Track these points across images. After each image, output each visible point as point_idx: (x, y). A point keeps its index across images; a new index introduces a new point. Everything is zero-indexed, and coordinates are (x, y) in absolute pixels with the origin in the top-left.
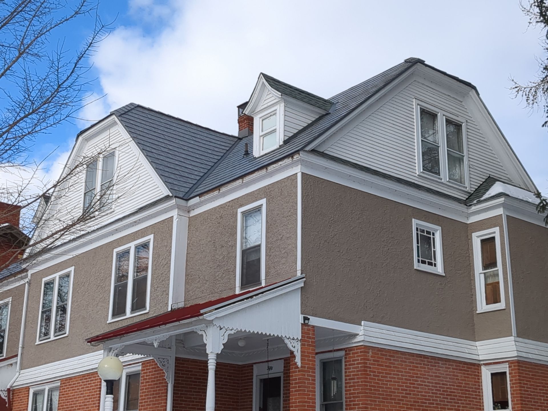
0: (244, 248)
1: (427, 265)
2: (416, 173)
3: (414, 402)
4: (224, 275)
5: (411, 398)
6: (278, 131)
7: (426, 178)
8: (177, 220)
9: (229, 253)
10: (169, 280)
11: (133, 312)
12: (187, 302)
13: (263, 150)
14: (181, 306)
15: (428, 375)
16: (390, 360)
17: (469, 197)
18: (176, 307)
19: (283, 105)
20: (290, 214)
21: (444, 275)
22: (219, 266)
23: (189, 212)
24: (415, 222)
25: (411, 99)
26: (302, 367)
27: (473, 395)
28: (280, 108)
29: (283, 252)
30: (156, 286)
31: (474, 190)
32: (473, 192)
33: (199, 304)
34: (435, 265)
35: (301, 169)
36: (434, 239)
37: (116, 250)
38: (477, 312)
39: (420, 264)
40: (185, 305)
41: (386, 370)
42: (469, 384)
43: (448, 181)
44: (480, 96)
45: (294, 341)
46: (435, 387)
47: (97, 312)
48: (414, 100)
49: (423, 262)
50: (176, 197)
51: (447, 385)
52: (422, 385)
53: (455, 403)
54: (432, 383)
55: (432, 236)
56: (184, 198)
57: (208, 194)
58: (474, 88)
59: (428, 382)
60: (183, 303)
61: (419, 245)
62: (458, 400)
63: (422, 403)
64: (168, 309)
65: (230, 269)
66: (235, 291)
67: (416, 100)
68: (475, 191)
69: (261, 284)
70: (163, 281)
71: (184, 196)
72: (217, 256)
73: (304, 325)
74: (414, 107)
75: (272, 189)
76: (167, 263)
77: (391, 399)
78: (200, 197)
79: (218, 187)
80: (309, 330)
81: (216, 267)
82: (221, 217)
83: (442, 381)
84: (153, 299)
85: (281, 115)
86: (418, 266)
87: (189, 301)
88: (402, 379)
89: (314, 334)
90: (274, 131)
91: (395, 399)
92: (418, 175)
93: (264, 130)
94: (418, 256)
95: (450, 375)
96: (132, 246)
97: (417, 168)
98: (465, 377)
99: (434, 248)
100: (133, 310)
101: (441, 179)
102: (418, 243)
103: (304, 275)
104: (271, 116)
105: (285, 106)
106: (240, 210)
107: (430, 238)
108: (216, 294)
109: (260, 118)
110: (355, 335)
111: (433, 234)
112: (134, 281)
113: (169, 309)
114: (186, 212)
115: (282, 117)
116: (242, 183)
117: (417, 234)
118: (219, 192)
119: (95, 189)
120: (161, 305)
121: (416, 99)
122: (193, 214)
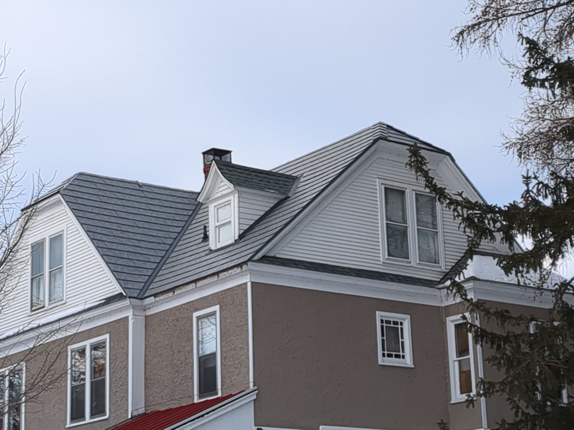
0: (200, 355)
1: (393, 359)
2: (380, 261)
4: (182, 382)
6: (233, 222)
7: (392, 264)
8: (133, 320)
9: (186, 359)
10: (127, 385)
11: (93, 417)
12: (147, 408)
13: (219, 242)
14: (142, 412)
17: (445, 276)
18: (136, 413)
19: (236, 195)
20: (242, 323)
21: (413, 366)
22: (177, 372)
23: (145, 310)
24: (379, 315)
25: (375, 180)
28: (234, 199)
29: (237, 362)
30: (115, 391)
31: (450, 267)
32: (448, 270)
33: (159, 411)
34: (403, 357)
35: (251, 278)
36: (402, 329)
37: (70, 348)
38: (452, 402)
39: (386, 358)
40: (146, 410)
43: (419, 264)
44: (457, 161)
47: (55, 415)
48: (377, 180)
49: (390, 356)
50: (130, 297)
55: (399, 326)
56: (139, 297)
57: (163, 295)
58: (449, 154)
60: (143, 409)
61: (385, 338)
64: (128, 416)
65: (188, 376)
66: (193, 399)
67: (380, 180)
68: (451, 269)
69: (217, 394)
70: (121, 385)
71: (138, 295)
72: (175, 362)
74: (378, 187)
75: (225, 296)
76: (125, 366)
78: (155, 297)
79: (173, 289)
81: (174, 372)
82: (177, 320)
84: (113, 404)
85: (236, 207)
86: (383, 361)
87: (149, 406)
90: (230, 222)
92: (383, 263)
93: (220, 220)
94: (383, 350)
96: (87, 343)
97: (381, 255)
99: (402, 338)
100: (92, 415)
101: (410, 262)
102: (383, 336)
103: (256, 388)
104: (225, 205)
105: (239, 197)
106: (196, 314)
107: (398, 328)
108: (176, 402)
109: (215, 207)
111: (401, 324)
112: (92, 383)
113: (130, 417)
114: (142, 311)
115: (237, 209)
116: (196, 287)
117: (382, 327)
118: (174, 294)
119: (43, 275)
120: (121, 411)
121: (379, 178)
122: (150, 313)
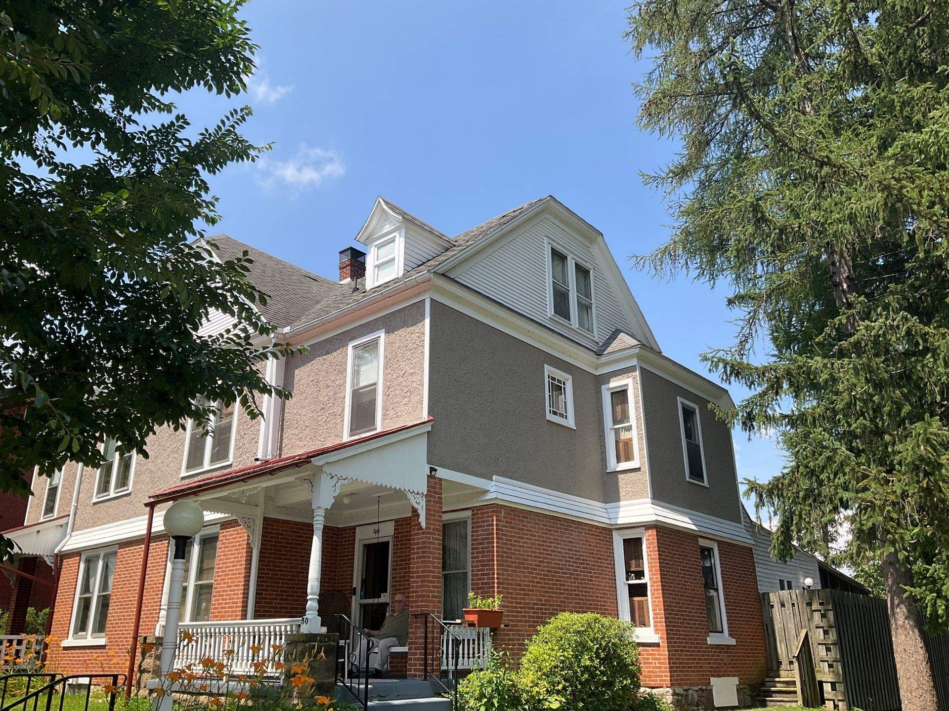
1: (558, 417)
2: (548, 316)
3: (548, 571)
4: (329, 420)
5: (544, 566)
6: (396, 259)
7: (557, 322)
11: (213, 463)
13: (378, 282)
15: (561, 540)
16: (523, 522)
17: (598, 347)
19: (404, 230)
21: (575, 428)
22: (322, 409)
24: (548, 369)
25: (542, 237)
26: (426, 528)
27: (604, 563)
28: (400, 235)
29: (405, 391)
30: (243, 434)
31: (603, 340)
32: (601, 343)
34: (566, 417)
35: (430, 295)
36: (564, 388)
38: (608, 471)
39: (552, 414)
41: (519, 533)
42: (600, 551)
43: (578, 328)
44: (607, 244)
45: (418, 496)
46: (568, 554)
48: (545, 238)
49: (555, 413)
51: (580, 552)
52: (555, 551)
53: (588, 572)
54: (566, 549)
55: (562, 385)
58: (601, 235)
59: (562, 548)
61: (551, 394)
62: (590, 569)
63: (555, 572)
65: (337, 412)
66: (342, 438)
67: (547, 239)
68: (604, 342)
69: (374, 429)
72: (321, 398)
73: (430, 477)
74: (546, 245)
75: (393, 319)
77: (524, 568)
80: (436, 483)
81: (318, 410)
82: (327, 353)
83: (576, 547)
85: (401, 242)
86: (550, 417)
88: (535, 544)
89: (441, 489)
90: (393, 260)
91: (528, 568)
92: (550, 318)
93: (380, 259)
94: (550, 406)
95: (583, 540)
97: (548, 311)
98: (597, 543)
99: (565, 398)
100: (213, 460)
101: (571, 325)
102: (549, 392)
103: (431, 418)
104: (389, 243)
105: (406, 233)
106: (352, 344)
107: (561, 387)
110: (486, 492)
112: (216, 428)
115: (402, 245)
117: (549, 382)
120: (248, 455)
121: (547, 237)
